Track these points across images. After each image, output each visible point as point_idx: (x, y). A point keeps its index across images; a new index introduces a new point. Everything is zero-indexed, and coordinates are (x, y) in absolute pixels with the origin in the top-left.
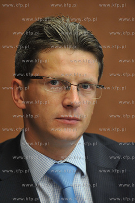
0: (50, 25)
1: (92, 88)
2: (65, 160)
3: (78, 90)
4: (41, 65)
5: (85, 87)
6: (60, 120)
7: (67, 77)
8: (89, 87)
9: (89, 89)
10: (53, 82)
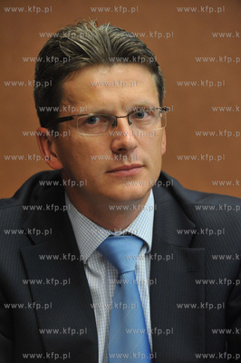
0: (66, 39)
1: (151, 114)
2: (126, 230)
3: (130, 123)
4: (68, 100)
5: (140, 115)
6: (113, 174)
7: (109, 108)
8: (146, 114)
9: (146, 117)
10: (91, 120)
